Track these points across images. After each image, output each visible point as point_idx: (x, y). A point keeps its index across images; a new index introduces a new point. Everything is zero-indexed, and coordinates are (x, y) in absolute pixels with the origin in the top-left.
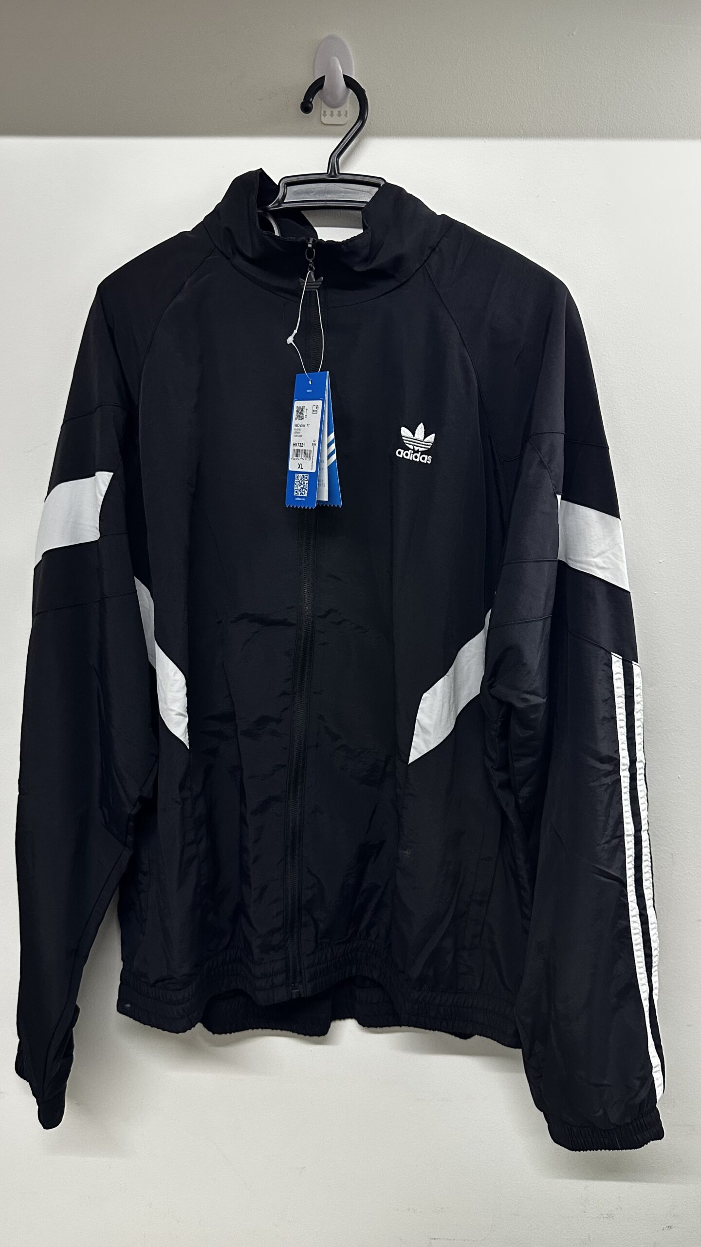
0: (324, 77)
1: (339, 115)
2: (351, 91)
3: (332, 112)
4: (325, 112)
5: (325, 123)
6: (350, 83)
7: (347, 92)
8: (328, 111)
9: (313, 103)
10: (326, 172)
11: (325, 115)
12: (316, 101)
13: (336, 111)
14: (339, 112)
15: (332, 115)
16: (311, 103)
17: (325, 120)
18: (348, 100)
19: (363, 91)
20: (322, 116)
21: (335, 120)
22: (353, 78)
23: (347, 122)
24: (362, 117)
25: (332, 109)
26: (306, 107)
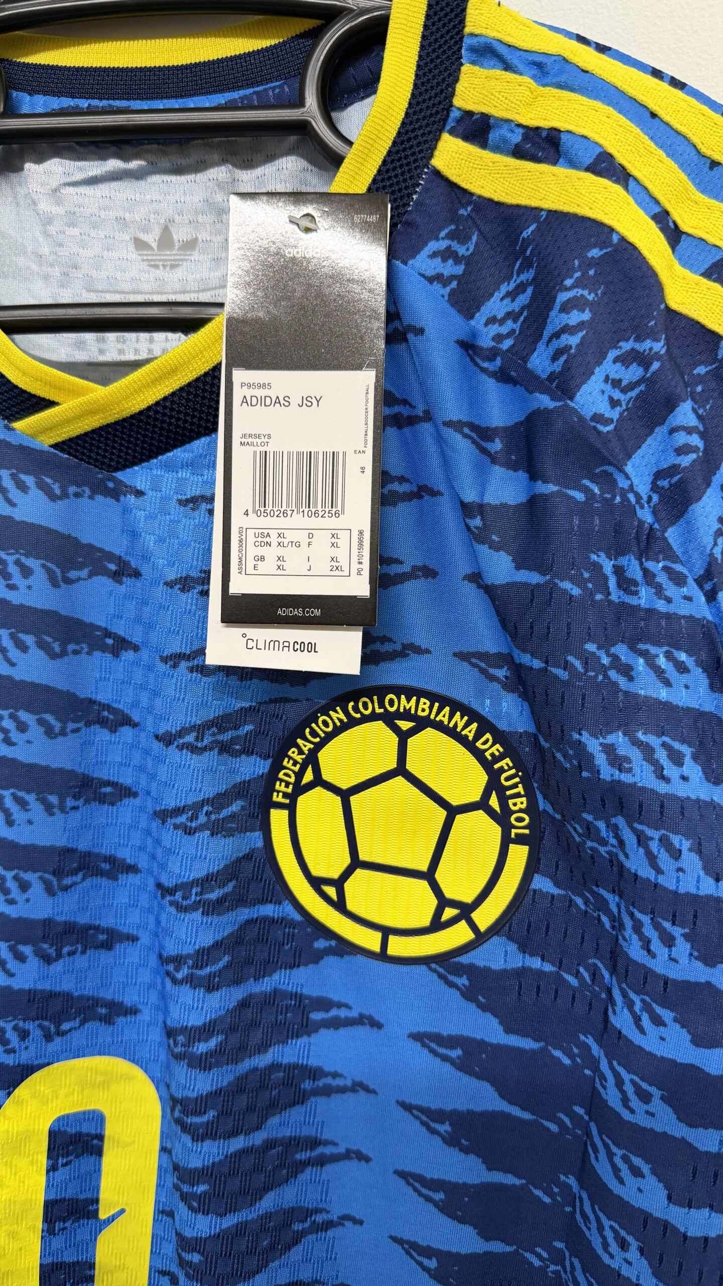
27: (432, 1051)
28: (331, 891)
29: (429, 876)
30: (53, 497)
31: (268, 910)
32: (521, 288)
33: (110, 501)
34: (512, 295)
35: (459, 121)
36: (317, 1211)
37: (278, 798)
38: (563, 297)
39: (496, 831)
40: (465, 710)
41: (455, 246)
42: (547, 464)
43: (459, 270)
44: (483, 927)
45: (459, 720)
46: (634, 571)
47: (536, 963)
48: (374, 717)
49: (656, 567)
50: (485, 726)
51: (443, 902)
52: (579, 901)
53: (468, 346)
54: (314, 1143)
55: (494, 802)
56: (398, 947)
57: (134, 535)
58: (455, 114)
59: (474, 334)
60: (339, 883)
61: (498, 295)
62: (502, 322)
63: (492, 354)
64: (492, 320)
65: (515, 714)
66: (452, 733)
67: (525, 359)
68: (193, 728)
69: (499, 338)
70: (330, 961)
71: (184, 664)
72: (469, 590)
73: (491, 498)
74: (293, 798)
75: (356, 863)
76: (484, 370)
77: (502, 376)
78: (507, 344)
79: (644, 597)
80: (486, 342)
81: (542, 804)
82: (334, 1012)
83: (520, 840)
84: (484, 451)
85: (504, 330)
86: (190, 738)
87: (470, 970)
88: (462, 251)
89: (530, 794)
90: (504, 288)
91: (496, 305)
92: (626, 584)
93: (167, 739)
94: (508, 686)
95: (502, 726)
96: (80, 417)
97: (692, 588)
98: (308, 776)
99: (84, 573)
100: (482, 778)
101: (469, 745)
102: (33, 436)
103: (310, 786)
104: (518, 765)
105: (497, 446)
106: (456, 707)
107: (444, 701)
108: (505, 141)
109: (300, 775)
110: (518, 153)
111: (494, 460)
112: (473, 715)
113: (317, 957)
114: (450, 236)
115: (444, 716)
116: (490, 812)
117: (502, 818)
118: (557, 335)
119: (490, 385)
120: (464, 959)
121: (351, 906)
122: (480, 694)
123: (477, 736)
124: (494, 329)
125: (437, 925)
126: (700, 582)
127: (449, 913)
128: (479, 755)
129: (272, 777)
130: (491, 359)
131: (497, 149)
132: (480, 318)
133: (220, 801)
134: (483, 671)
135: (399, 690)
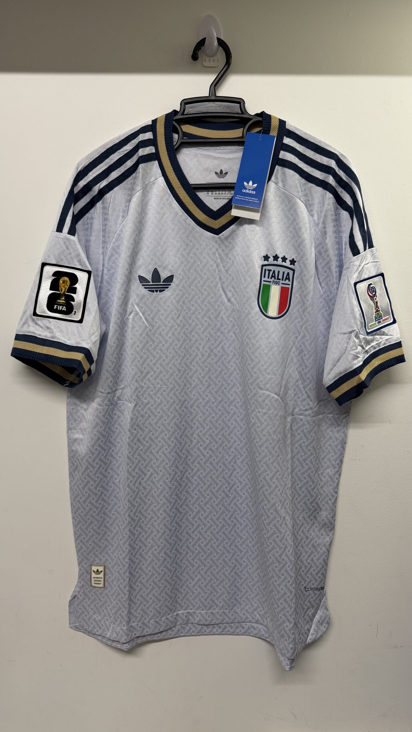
0: (205, 38)
2: (220, 48)
3: (209, 59)
5: (206, 66)
6: (220, 42)
7: (218, 48)
8: (207, 60)
9: (199, 54)
10: (208, 95)
11: (205, 61)
12: (200, 53)
13: (212, 59)
14: (214, 60)
15: (210, 61)
16: (197, 54)
17: (205, 64)
18: (219, 52)
19: (228, 47)
20: (204, 62)
21: (211, 64)
22: (222, 38)
23: (219, 66)
24: (228, 63)
26: (195, 57)
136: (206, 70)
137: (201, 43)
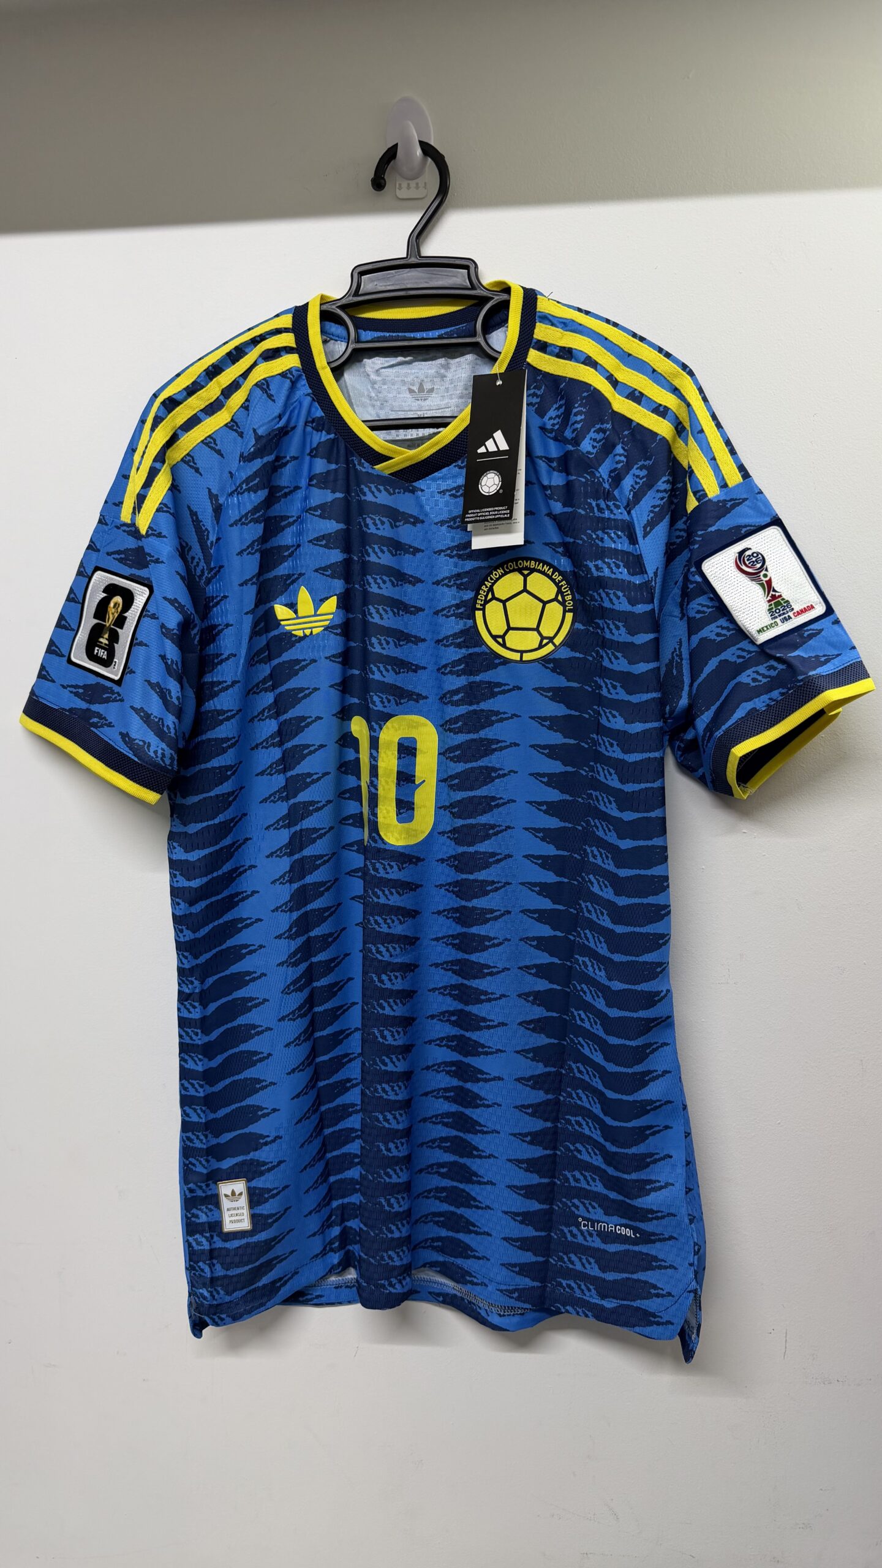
0: (396, 145)
1: (417, 187)
2: (430, 160)
3: (409, 184)
4: (400, 185)
5: (400, 197)
6: (428, 149)
7: (424, 163)
8: (404, 184)
9: (385, 178)
11: (400, 188)
12: (389, 176)
13: (413, 184)
14: (417, 184)
15: (409, 187)
16: (383, 178)
17: (402, 194)
18: (427, 169)
19: (442, 157)
20: (398, 191)
21: (413, 194)
22: (432, 143)
23: (426, 196)
25: (410, 182)
26: (379, 184)
27: (542, 694)
28: (500, 640)
29: (537, 629)
30: (390, 494)
31: (477, 650)
32: (560, 407)
33: (411, 494)
34: (558, 409)
35: (536, 343)
36: (500, 769)
37: (478, 606)
38: (575, 410)
39: (561, 608)
40: (548, 564)
41: (536, 391)
42: (572, 471)
43: (538, 400)
44: (557, 644)
45: (546, 568)
46: (603, 505)
47: (577, 655)
48: (513, 571)
49: (611, 504)
50: (555, 569)
51: (543, 638)
52: (591, 629)
53: (543, 428)
54: (498, 742)
55: (560, 598)
56: (527, 657)
57: (422, 507)
58: (534, 341)
59: (545, 424)
60: (503, 637)
61: (552, 409)
62: (554, 419)
63: (551, 431)
64: (551, 418)
65: (566, 564)
66: (544, 573)
67: (563, 433)
68: (447, 578)
69: (553, 425)
70: (500, 668)
71: (443, 554)
72: (547, 519)
73: (553, 483)
74: (484, 606)
75: (509, 628)
76: (549, 437)
77: (555, 439)
78: (556, 427)
79: (607, 514)
80: (549, 427)
81: (577, 596)
82: (503, 688)
83: (570, 611)
84: (550, 466)
85: (555, 422)
86: (446, 581)
87: (554, 661)
88: (539, 393)
89: (572, 594)
90: (555, 406)
91: (552, 413)
92: (600, 510)
93: (437, 583)
94: (564, 554)
95: (562, 569)
96: (402, 462)
97: (622, 510)
98: (490, 596)
99: (401, 523)
100: (555, 589)
101: (550, 578)
102: (382, 471)
103: (491, 600)
104: (568, 583)
105: (555, 464)
106: (545, 563)
107: (540, 561)
108: (553, 351)
109: (486, 596)
110: (558, 356)
111: (554, 469)
112: (551, 566)
113: (496, 666)
114: (534, 388)
115: (540, 567)
116: (559, 602)
117: (563, 603)
118: (573, 424)
119: (551, 442)
120: (551, 657)
121: (508, 645)
122: (553, 558)
123: (553, 574)
124: (552, 422)
125: (541, 646)
126: (625, 508)
127: (545, 641)
128: (553, 581)
129: (476, 598)
130: (551, 433)
131: (550, 354)
132: (546, 418)
133: (458, 606)
134: (554, 550)
135: (523, 559)
136: (402, 205)
137: (391, 155)
